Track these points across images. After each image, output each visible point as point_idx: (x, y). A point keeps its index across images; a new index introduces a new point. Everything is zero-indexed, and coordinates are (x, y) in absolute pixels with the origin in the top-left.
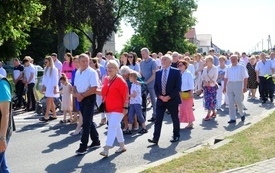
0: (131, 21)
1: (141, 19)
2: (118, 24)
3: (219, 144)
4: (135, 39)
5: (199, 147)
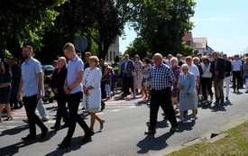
0: (134, 25)
1: (143, 24)
2: (123, 28)
3: (216, 138)
4: (137, 42)
5: (197, 141)
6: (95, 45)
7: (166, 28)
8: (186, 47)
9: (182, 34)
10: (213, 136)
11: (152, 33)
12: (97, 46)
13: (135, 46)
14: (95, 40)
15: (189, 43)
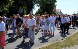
0: (38, 5)
1: (41, 5)
2: (34, 6)
3: (63, 40)
5: (57, 41)
6: (25, 12)
7: (48, 6)
8: (54, 12)
9: (53, 8)
10: (62, 39)
11: (43, 8)
12: (26, 12)
13: (38, 12)
14: (26, 10)
15: (55, 11)
